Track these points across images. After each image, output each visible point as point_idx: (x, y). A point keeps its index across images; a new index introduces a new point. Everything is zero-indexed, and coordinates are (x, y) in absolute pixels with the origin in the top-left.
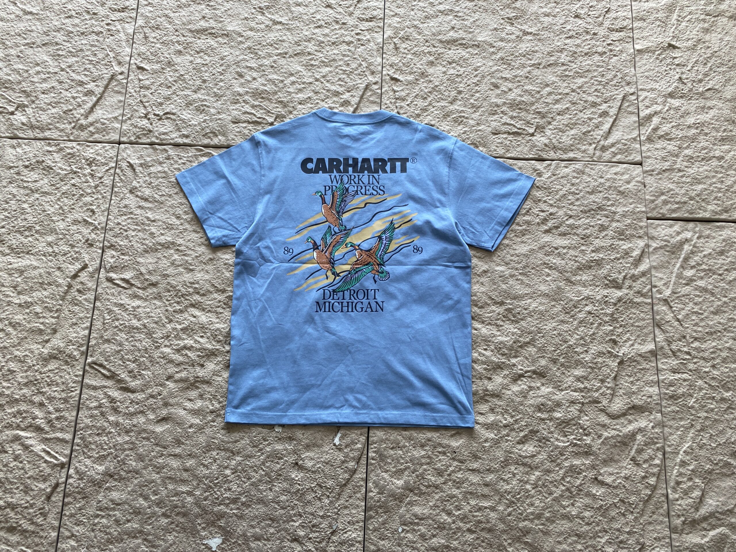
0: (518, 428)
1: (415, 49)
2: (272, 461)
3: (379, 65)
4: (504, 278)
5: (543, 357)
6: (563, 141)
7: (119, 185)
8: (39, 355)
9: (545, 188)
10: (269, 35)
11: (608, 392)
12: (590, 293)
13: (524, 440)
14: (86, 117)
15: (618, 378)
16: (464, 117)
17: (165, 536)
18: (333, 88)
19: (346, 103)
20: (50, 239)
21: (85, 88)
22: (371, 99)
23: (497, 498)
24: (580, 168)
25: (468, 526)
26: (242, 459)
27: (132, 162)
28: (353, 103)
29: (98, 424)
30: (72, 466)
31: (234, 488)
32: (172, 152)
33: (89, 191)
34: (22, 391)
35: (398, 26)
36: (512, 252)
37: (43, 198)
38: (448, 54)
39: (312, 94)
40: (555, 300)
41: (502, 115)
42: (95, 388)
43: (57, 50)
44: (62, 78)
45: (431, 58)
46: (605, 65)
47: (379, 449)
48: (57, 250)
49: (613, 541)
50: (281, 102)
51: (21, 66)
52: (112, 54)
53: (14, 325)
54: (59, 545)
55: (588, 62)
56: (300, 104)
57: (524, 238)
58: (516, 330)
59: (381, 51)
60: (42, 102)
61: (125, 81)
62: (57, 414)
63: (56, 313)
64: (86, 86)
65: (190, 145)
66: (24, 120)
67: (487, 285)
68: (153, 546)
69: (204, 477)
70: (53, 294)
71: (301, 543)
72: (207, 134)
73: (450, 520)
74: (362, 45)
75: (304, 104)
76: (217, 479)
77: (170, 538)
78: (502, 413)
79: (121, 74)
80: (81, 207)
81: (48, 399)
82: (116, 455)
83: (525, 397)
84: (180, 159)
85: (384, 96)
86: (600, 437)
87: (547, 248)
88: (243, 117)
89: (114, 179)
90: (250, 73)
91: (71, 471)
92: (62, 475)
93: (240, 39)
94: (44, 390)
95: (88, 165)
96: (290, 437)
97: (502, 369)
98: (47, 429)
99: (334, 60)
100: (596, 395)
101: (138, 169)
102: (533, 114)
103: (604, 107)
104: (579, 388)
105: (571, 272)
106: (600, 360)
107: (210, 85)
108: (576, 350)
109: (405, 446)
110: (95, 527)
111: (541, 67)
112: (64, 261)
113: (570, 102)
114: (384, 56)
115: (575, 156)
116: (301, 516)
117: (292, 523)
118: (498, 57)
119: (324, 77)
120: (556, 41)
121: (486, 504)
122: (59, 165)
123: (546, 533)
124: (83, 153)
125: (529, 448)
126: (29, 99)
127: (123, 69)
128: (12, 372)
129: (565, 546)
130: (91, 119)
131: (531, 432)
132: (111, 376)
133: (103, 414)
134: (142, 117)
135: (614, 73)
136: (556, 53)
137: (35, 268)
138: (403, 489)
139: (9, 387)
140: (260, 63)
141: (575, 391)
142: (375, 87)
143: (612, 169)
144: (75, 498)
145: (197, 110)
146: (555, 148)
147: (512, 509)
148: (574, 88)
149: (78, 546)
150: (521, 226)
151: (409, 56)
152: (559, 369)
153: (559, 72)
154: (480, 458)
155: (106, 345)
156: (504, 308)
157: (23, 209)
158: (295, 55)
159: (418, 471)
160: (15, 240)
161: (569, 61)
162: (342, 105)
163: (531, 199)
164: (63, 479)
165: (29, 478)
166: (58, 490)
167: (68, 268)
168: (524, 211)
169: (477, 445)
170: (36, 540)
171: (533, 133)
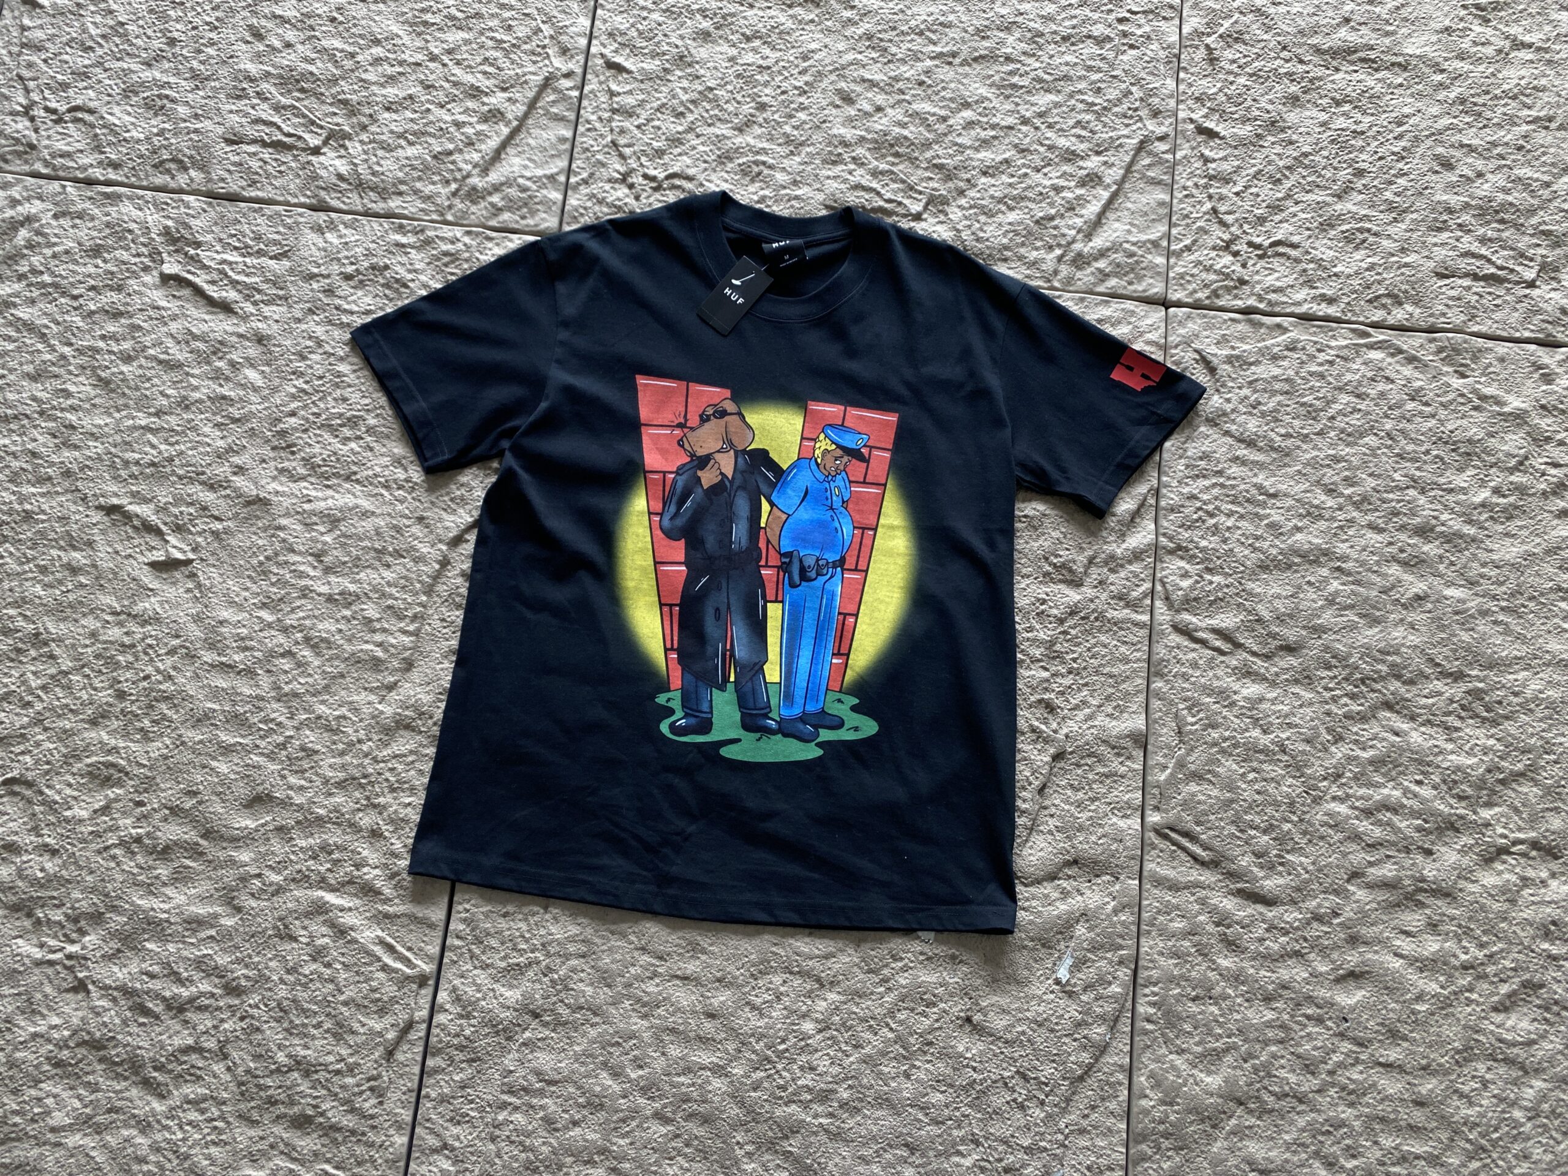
0: (1495, 975)
1: (1256, 64)
2: (912, 1010)
3: (1171, 96)
4: (1465, 617)
5: (1556, 810)
8: (373, 717)
10: (915, 10)
13: (1508, 1003)
16: (1369, 230)
17: (660, 1167)
18: (1062, 142)
19: (1092, 180)
22: (1150, 174)
23: (1444, 1136)
26: (843, 998)
28: (1108, 180)
30: (444, 985)
31: (823, 1065)
34: (332, 800)
35: (1218, 7)
36: (1483, 556)
38: (1333, 82)
39: (1013, 152)
41: (1460, 234)
43: (423, 10)
44: (432, 77)
45: (1294, 89)
47: (1164, 999)
48: (415, 477)
50: (940, 167)
51: (337, 43)
52: (547, 30)
53: (315, 645)
54: (412, 1165)
56: (985, 174)
57: (1512, 526)
58: (1492, 742)
59: (1176, 63)
61: (576, 93)
63: (412, 621)
64: (485, 99)
67: (1423, 629)
69: (753, 1035)
70: (405, 578)
74: (1132, 47)
75: (993, 176)
76: (783, 1041)
78: (1456, 935)
79: (568, 75)
81: (392, 821)
82: (548, 967)
83: (1513, 902)
85: (1180, 168)
88: (854, 198)
90: (870, 95)
91: (443, 996)
92: (421, 1001)
93: (848, 14)
94: (381, 800)
96: (953, 957)
97: (1457, 830)
98: (387, 891)
102: (1532, 235)
107: (776, 117)
109: (1226, 997)
110: (497, 1132)
111: (1553, 125)
114: (1182, 75)
116: (977, 1143)
117: (957, 1159)
118: (1452, 95)
119: (1041, 115)
121: (1418, 1149)
122: (423, 278)
124: (477, 254)
125: (1521, 1024)
127: (571, 66)
128: (309, 753)
131: (1525, 985)
134: (616, 181)
137: (366, 514)
138: (1221, 1097)
139: (301, 788)
140: (892, 74)
142: (1162, 147)
144: (451, 1059)
145: (745, 174)
147: (1478, 1164)
149: (458, 1172)
150: (1504, 496)
154: (1405, 1038)
156: (1463, 686)
157: (339, 375)
158: (975, 60)
159: (1257, 1057)
160: (318, 446)
162: (1082, 183)
163: (1528, 433)
164: (424, 1013)
165: (346, 1003)
166: (413, 1036)
167: (441, 520)
168: (1513, 462)
169: (1398, 1007)
170: (359, 1150)
171: (1534, 281)
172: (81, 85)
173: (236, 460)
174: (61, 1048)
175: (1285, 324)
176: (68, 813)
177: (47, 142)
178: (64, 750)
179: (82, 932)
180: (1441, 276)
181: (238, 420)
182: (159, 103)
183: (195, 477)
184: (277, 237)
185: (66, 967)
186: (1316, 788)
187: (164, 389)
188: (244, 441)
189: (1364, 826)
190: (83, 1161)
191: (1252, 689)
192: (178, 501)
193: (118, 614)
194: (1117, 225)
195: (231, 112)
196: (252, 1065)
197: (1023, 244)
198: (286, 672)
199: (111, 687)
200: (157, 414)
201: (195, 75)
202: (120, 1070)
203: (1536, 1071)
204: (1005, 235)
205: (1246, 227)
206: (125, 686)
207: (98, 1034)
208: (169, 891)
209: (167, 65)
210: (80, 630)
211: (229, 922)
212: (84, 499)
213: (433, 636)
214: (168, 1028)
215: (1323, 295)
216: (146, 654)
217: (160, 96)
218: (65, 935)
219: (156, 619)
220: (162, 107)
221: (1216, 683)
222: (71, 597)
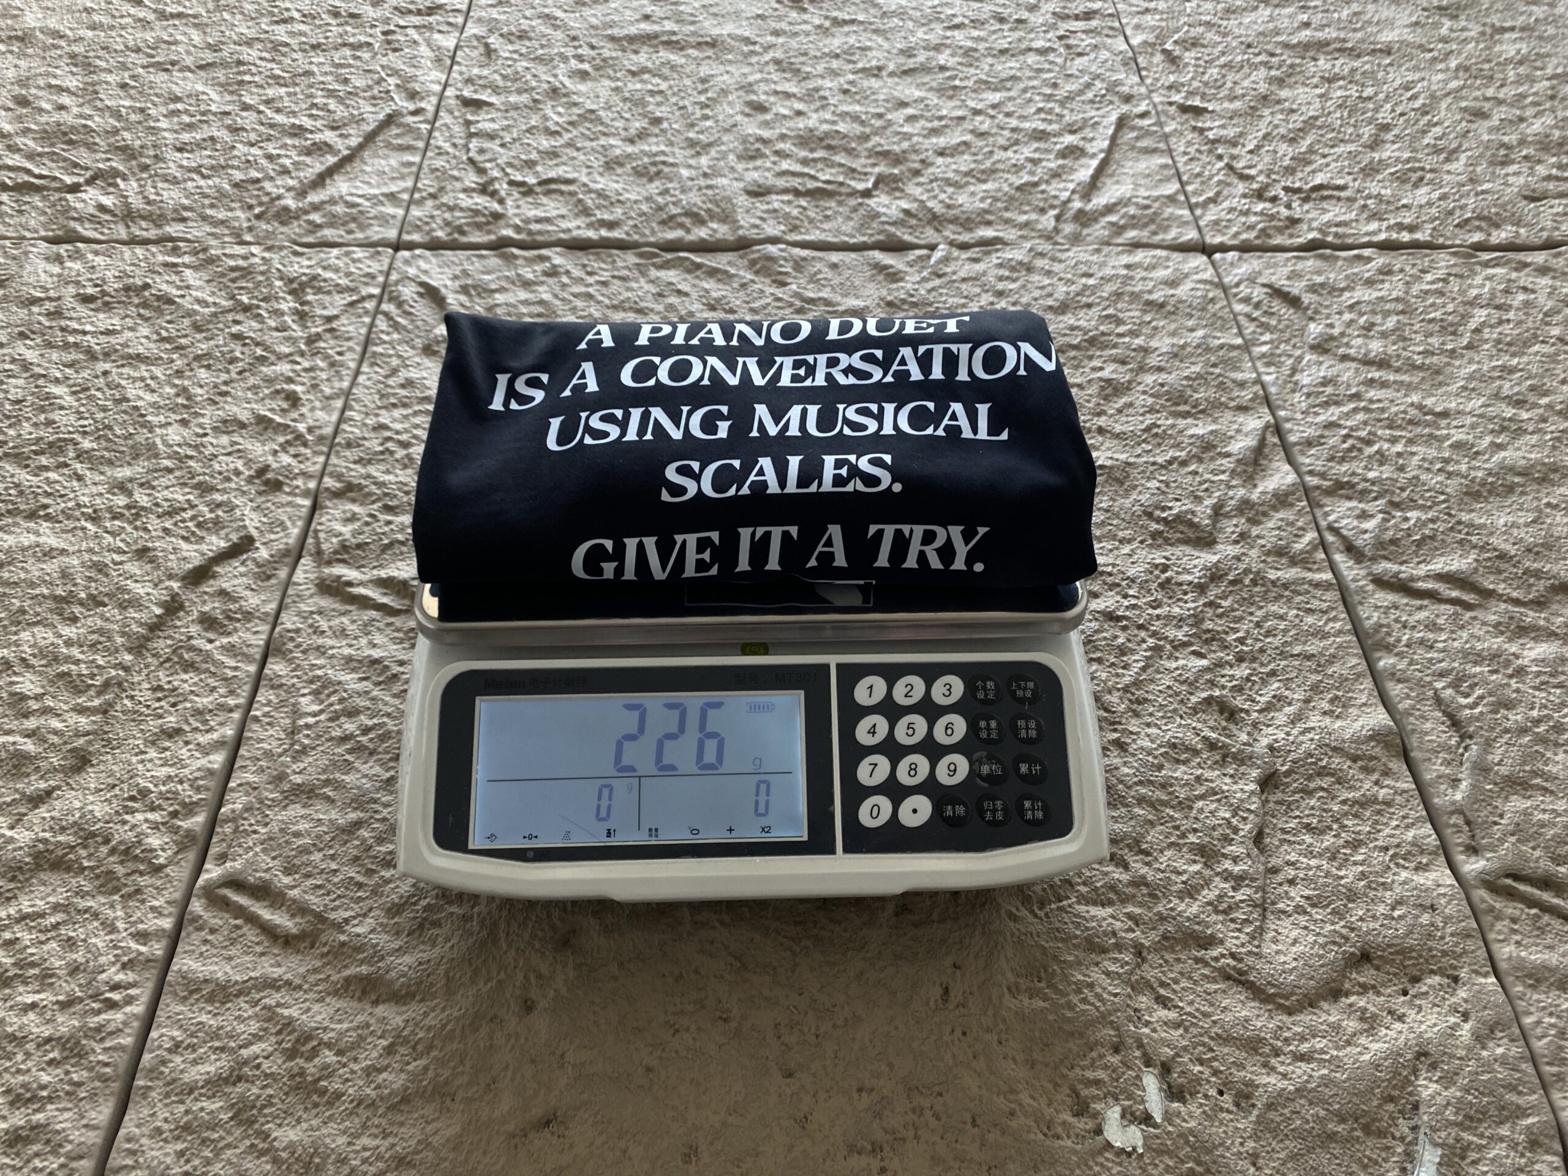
1: (1224, 59)
7: (386, 337)
14: (302, 194)
18: (1027, 125)
20: (125, 472)
21: (307, 140)
22: (1141, 144)
27: (435, 284)
28: (1092, 150)
32: (562, 259)
33: (287, 350)
35: (1161, 25)
37: (125, 370)
38: (1315, 67)
39: (971, 136)
41: (1529, 163)
42: (222, 994)
43: (239, 73)
44: (241, 122)
48: (144, 502)
50: (885, 154)
51: (125, 102)
52: (392, 80)
56: (941, 154)
60: (172, 166)
61: (426, 127)
64: (309, 136)
65: (622, 246)
66: (108, 201)
72: (672, 218)
74: (1080, 54)
75: (952, 156)
79: (417, 112)
80: (255, 388)
84: (590, 273)
85: (1173, 139)
88: (780, 183)
89: (372, 324)
90: (787, 103)
93: (749, 48)
95: (292, 291)
99: (1014, 79)
101: (454, 298)
107: (675, 127)
114: (1144, 73)
119: (994, 107)
122: (196, 293)
124: (279, 267)
126: (134, 162)
127: (421, 106)
130: (315, 198)
133: (243, 1114)
134: (473, 190)
137: (50, 554)
140: (810, 87)
142: (1144, 122)
145: (640, 174)
151: (1214, 71)
157: (49, 397)
158: (905, 72)
162: (1062, 155)
167: (176, 551)
175: (1366, 254)
180: (1533, 198)
191: (1541, 649)
194: (1118, 186)
197: (1007, 209)
204: (981, 201)
205: (1274, 176)
213: (135, 716)
215: (1400, 224)
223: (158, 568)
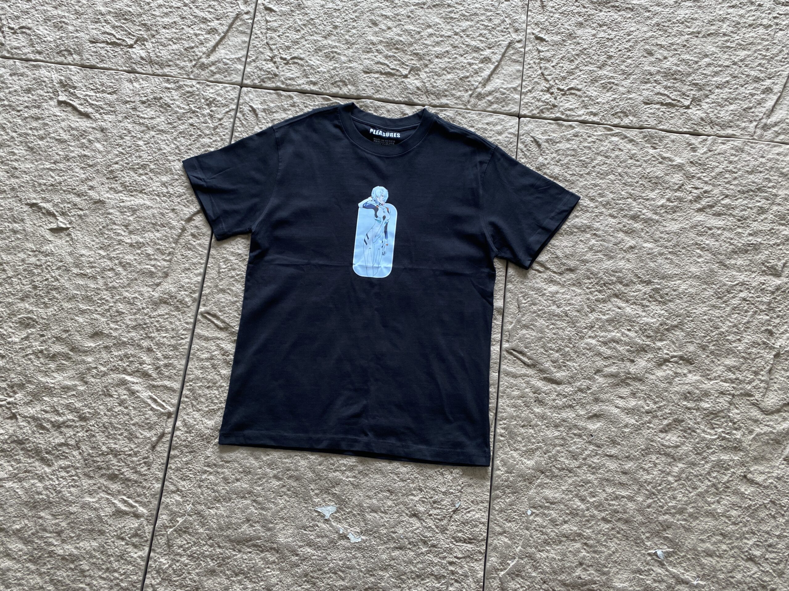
0: (661, 416)
1: (563, 8)
3: (524, 23)
4: (652, 256)
5: (692, 342)
6: (721, 116)
7: (239, 129)
8: (150, 298)
9: (700, 164)
11: (762, 385)
12: (746, 279)
13: (667, 429)
14: (208, 56)
15: (773, 372)
16: (613, 83)
17: (276, 499)
18: (473, 43)
19: (487, 60)
20: (164, 179)
21: (208, 26)
22: (513, 57)
23: (636, 488)
24: (740, 145)
25: (603, 515)
27: (255, 107)
28: (494, 60)
29: (209, 377)
30: (179, 418)
32: (297, 98)
33: (207, 132)
34: (130, 334)
36: (662, 229)
37: (159, 136)
38: (599, 16)
39: (451, 48)
40: (707, 284)
41: (655, 84)
42: (207, 339)
44: (184, 14)
45: (581, 19)
46: (770, 39)
47: (509, 426)
48: (171, 191)
49: (761, 544)
50: (417, 54)
53: (124, 265)
54: (163, 499)
55: (751, 34)
56: (437, 57)
57: (675, 216)
58: (663, 312)
59: (527, 8)
60: (163, 37)
61: (251, 21)
62: (166, 361)
63: (168, 255)
64: (209, 24)
65: (318, 94)
66: (143, 54)
67: (633, 261)
68: (263, 509)
70: (166, 236)
71: (420, 519)
72: (336, 82)
73: (583, 506)
75: (441, 58)
77: (281, 502)
78: (644, 398)
79: (247, 13)
80: (198, 148)
81: (157, 344)
83: (670, 383)
84: (306, 107)
85: (527, 55)
86: (751, 432)
87: (699, 228)
88: (376, 68)
89: (234, 123)
90: (385, 22)
91: (179, 423)
92: (169, 424)
94: (153, 335)
95: (207, 105)
97: (646, 351)
98: (154, 375)
99: (476, 14)
100: (749, 387)
101: (261, 114)
102: (689, 85)
103: (768, 83)
104: (730, 379)
105: (726, 255)
106: (754, 350)
107: (342, 32)
108: (727, 337)
109: (537, 426)
110: (202, 484)
111: (700, 35)
112: (179, 203)
113: (731, 75)
114: (529, 13)
115: (734, 133)
116: (421, 490)
117: (412, 497)
118: (653, 22)
119: (463, 31)
120: (717, 9)
121: (624, 493)
122: (177, 103)
123: (688, 530)
124: (202, 92)
125: (672, 438)
126: (149, 33)
127: (249, 9)
128: (120, 313)
129: (708, 545)
130: (213, 58)
131: (675, 420)
132: (225, 328)
133: (214, 366)
134: (268, 60)
135: (780, 47)
136: (717, 22)
137: (148, 208)
138: (533, 469)
139: (116, 329)
140: (396, 12)
141: (725, 381)
142: (519, 45)
143: (774, 149)
144: (182, 452)
145: (327, 57)
146: (712, 123)
147: (651, 501)
148: (736, 60)
149: (184, 501)
150: (672, 202)
151: (557, 15)
152: (708, 356)
153: (720, 43)
154: (619, 444)
155: (221, 295)
156: (651, 287)
157: (138, 146)
158: (434, 6)
159: (550, 452)
160: (128, 177)
161: (732, 32)
162: (482, 62)
163: (684, 174)
164: (170, 430)
165: (134, 425)
166: (164, 440)
167: (182, 210)
168: (676, 187)
169: (616, 430)
170: (139, 490)
171: (689, 106)
172: (25, 17)
173: (90, 183)
174: (4, 443)
175: (574, 125)
176: (10, 340)
177: (9, 42)
178: (8, 312)
179: (15, 393)
180: (646, 104)
181: (92, 166)
182: (60, 25)
183: (72, 191)
184: (111, 84)
185: (7, 408)
186: (582, 332)
187: (58, 151)
188: (94, 175)
189: (603, 349)
190: (13, 494)
191: (553, 288)
192: (63, 201)
193: (34, 251)
194: (497, 80)
195: (93, 29)
196: (91, 451)
197: (454, 89)
198: (110, 278)
199: (31, 284)
200: (54, 163)
201: (77, 12)
202: (30, 454)
203: (680, 459)
204: (446, 84)
205: (557, 81)
206: (37, 283)
207: (21, 437)
208: (55, 375)
209: (64, 8)
210: (17, 259)
211: (81, 388)
212: (20, 200)
213: (178, 263)
214: (53, 435)
215: (591, 112)
216: (47, 269)
217: (60, 22)
218: (7, 394)
219: (52, 254)
220: (62, 27)
221: (536, 285)
222: (13, 244)
223: (178, 216)
